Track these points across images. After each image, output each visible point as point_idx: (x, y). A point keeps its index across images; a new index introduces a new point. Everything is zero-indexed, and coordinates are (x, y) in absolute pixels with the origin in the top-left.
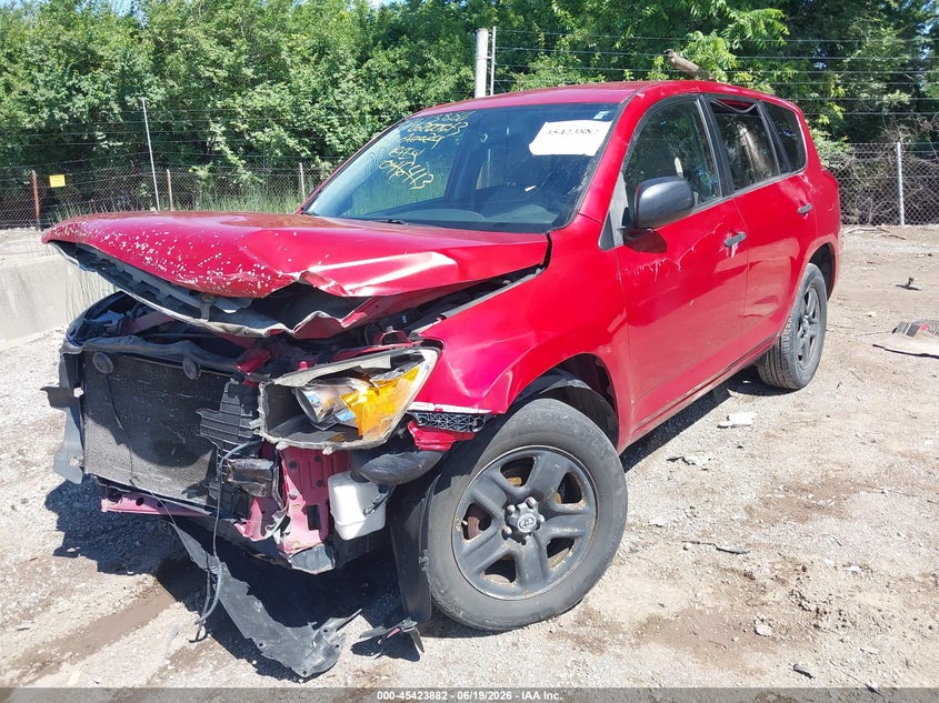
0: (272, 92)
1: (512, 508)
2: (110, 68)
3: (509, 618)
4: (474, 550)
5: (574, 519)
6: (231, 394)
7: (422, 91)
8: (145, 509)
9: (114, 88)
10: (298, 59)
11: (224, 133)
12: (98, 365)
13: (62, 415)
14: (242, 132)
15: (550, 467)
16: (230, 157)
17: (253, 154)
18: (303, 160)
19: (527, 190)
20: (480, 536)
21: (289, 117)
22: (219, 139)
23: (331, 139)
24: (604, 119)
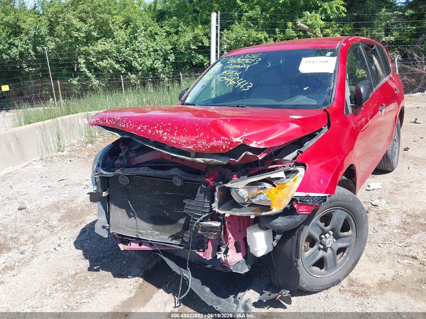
0: (106, 43)
1: (323, 236)
2: (27, 34)
3: (323, 286)
4: (309, 257)
5: (347, 239)
6: (201, 192)
7: (177, 41)
8: (144, 247)
9: (31, 43)
10: (117, 27)
11: (84, 63)
12: (122, 181)
13: (97, 206)
14: (93, 62)
15: (339, 217)
16: (88, 74)
17: (98, 72)
18: (122, 74)
19: (305, 89)
20: (311, 250)
21: (115, 55)
22: (82, 65)
23: (135, 64)
24: (332, 56)
